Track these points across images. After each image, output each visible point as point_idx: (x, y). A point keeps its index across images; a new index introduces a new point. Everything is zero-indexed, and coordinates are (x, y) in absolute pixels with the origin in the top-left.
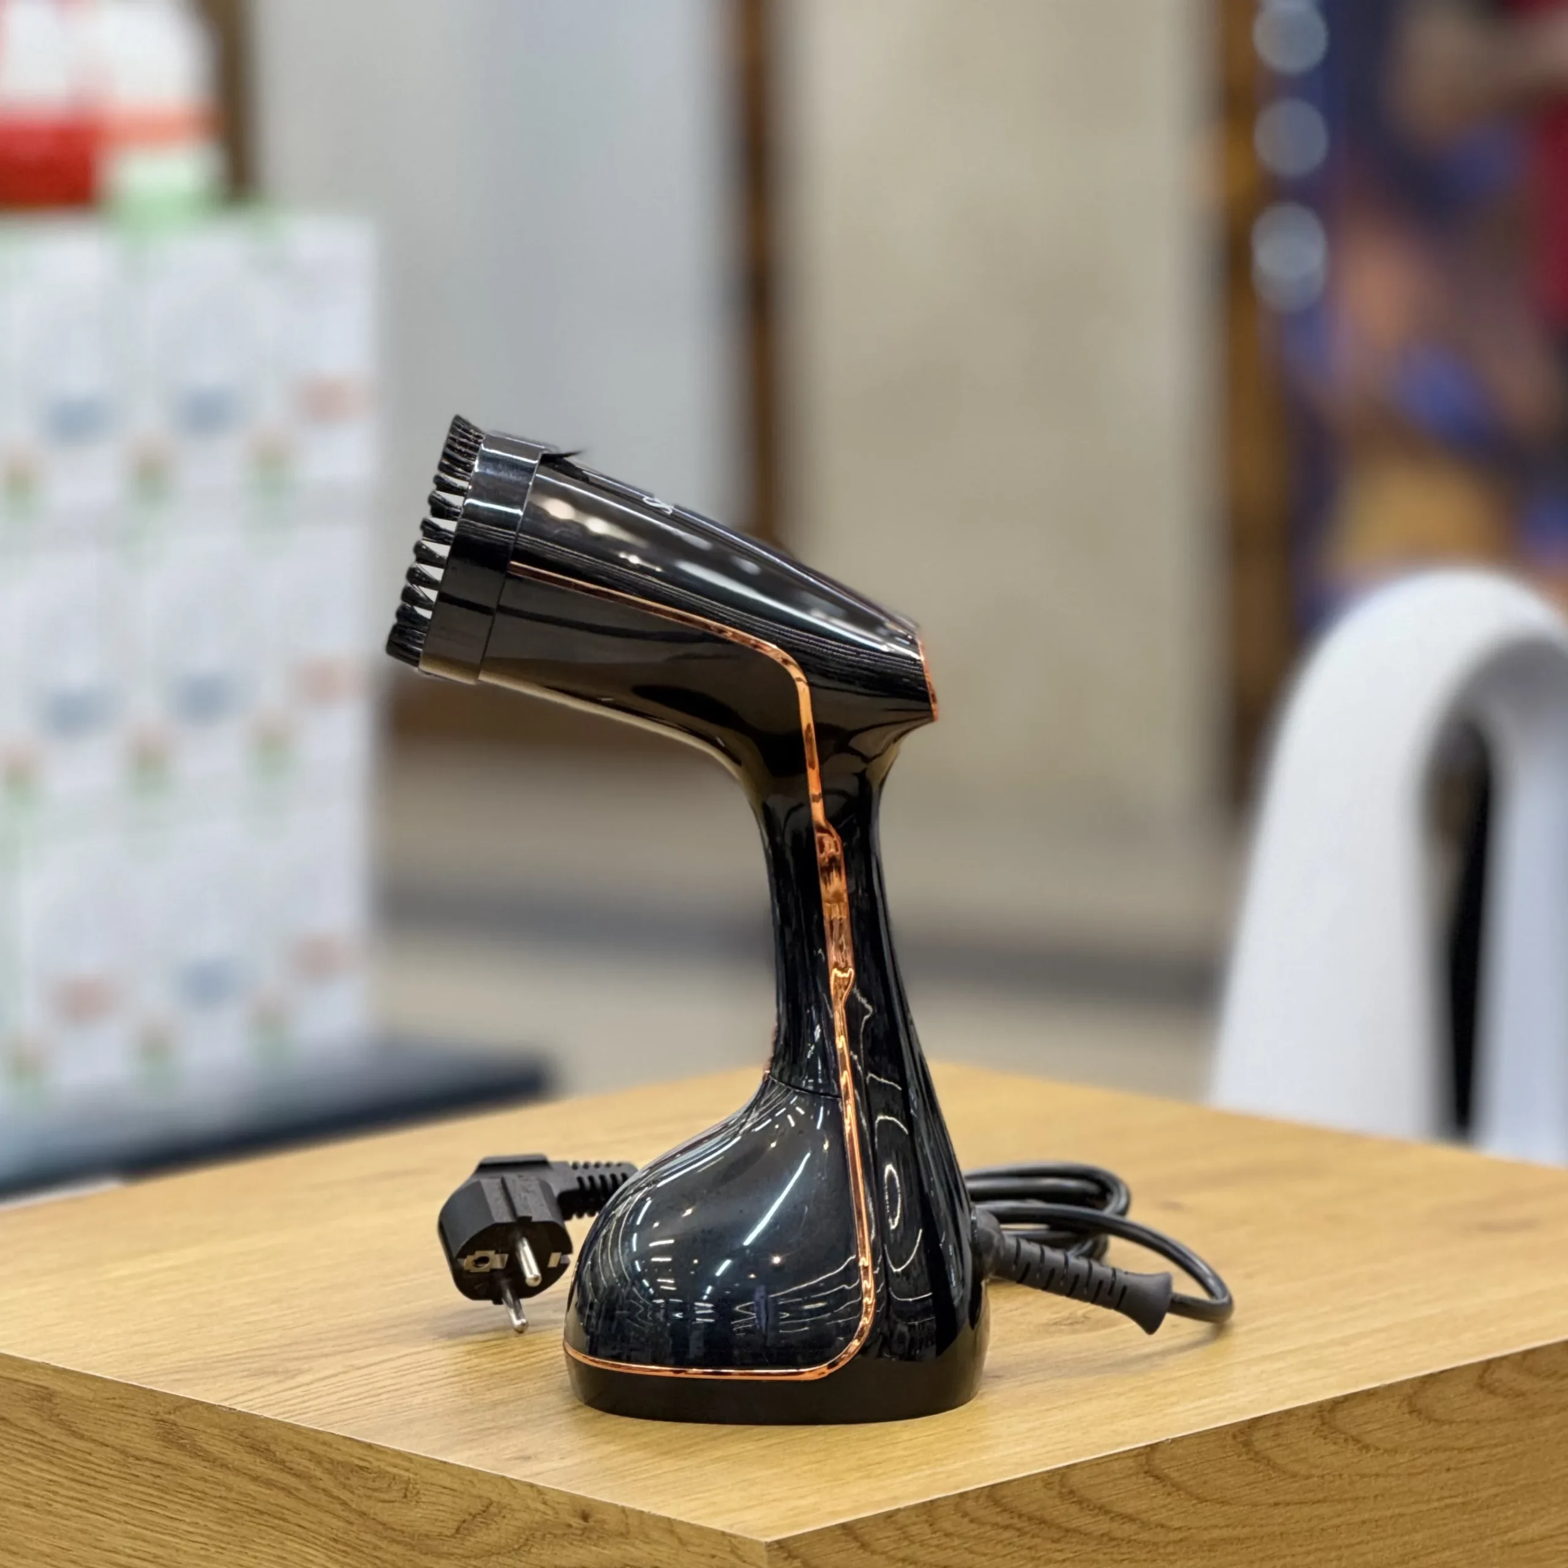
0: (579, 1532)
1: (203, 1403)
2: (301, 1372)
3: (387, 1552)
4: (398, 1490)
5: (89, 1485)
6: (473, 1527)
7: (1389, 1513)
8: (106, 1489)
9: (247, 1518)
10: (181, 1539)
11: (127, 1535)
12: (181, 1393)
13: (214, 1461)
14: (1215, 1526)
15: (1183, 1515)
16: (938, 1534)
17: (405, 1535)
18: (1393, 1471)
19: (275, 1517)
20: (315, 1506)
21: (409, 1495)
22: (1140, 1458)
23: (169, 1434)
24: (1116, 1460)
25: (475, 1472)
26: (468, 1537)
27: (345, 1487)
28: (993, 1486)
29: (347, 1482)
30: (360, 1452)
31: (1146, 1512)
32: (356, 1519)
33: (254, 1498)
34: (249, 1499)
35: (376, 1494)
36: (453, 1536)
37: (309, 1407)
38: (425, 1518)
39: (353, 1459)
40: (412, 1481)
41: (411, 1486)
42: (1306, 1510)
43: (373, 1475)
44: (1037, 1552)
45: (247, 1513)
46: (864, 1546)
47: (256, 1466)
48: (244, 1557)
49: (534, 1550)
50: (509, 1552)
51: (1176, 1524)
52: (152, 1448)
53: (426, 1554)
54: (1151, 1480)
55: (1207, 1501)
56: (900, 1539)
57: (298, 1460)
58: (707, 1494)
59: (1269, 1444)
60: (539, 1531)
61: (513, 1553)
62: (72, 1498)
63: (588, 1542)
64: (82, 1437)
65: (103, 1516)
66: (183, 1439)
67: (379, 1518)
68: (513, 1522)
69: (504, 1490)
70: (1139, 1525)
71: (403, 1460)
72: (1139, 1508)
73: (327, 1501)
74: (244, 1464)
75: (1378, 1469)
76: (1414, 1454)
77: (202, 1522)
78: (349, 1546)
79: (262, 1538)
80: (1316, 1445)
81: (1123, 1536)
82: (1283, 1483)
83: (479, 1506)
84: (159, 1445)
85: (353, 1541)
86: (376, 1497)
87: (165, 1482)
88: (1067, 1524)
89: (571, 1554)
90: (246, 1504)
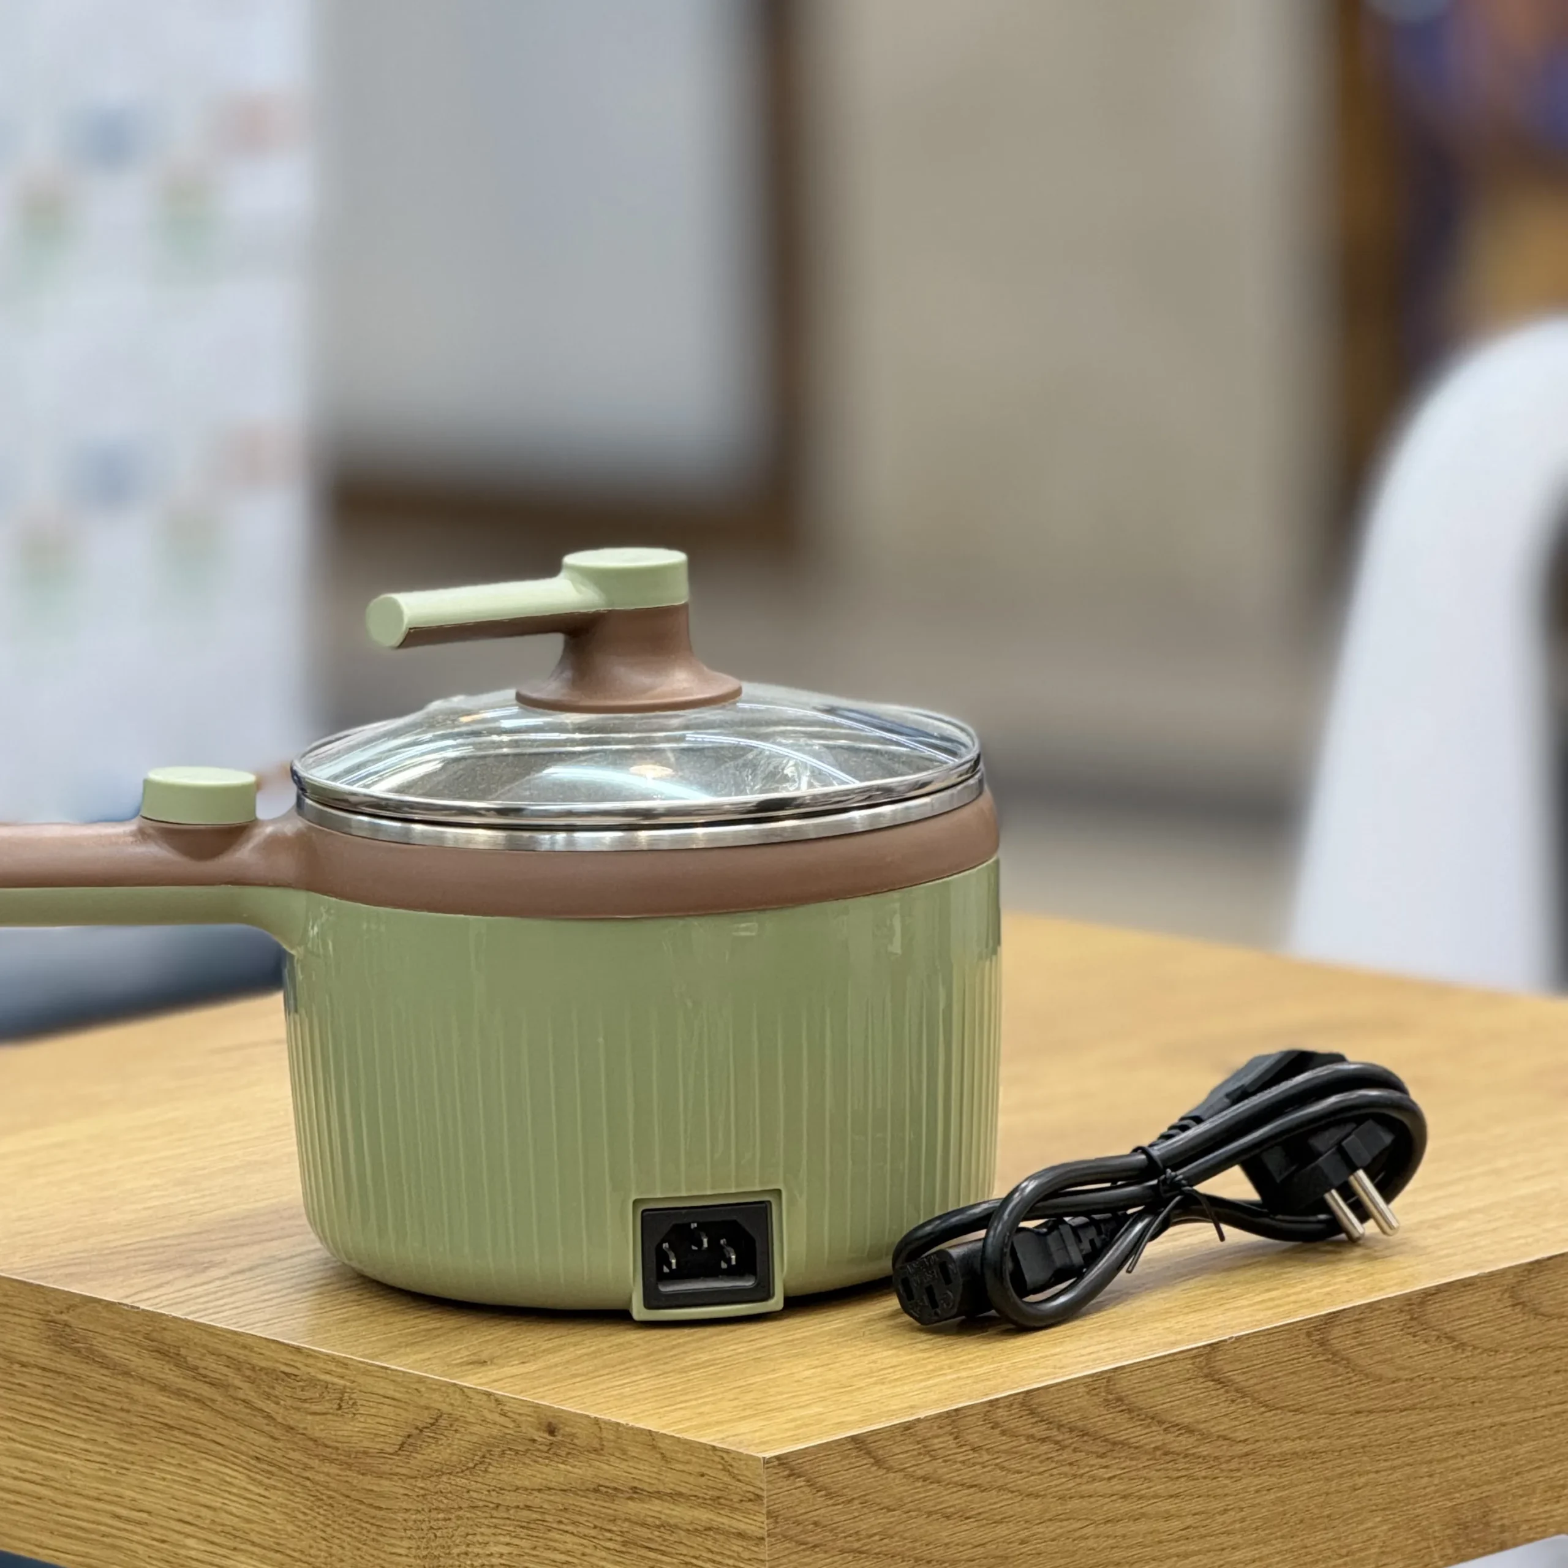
0: (545, 1448)
1: (101, 1300)
2: (212, 1265)
3: (318, 1472)
4: (331, 1400)
6: (419, 1443)
7: (1489, 1422)
9: (154, 1433)
10: (77, 1458)
12: (75, 1289)
13: (116, 1365)
14: (1286, 1439)
15: (1248, 1425)
16: (964, 1449)
17: (339, 1452)
18: (1493, 1373)
19: (187, 1433)
20: (235, 1420)
21: (343, 1404)
22: (1198, 1360)
23: (61, 1336)
24: (1171, 1361)
25: (421, 1380)
26: (414, 1455)
27: (268, 1396)
28: (1028, 1392)
29: (271, 1391)
30: (287, 1356)
31: (1205, 1421)
32: (283, 1435)
33: (162, 1410)
34: (157, 1412)
35: (307, 1405)
36: (396, 1453)
37: (225, 1304)
38: (362, 1432)
39: (278, 1365)
40: (348, 1390)
41: (346, 1396)
42: (1394, 1419)
43: (301, 1384)
44: (1079, 1468)
45: (153, 1428)
46: (878, 1462)
47: (163, 1373)
48: (151, 1480)
49: (491, 1469)
50: (463, 1471)
51: (1240, 1435)
52: (42, 1354)
53: (363, 1474)
54: (1212, 1383)
55: (1277, 1409)
56: (920, 1454)
58: (694, 1403)
59: (1350, 1342)
60: (498, 1447)
61: (467, 1472)
63: (556, 1459)
66: (78, 1342)
67: (309, 1432)
68: (467, 1438)
69: (456, 1399)
70: (1199, 1437)
71: (336, 1366)
72: (1198, 1417)
73: (248, 1414)
74: (148, 1371)
75: (1475, 1372)
76: (1517, 1354)
77: (100, 1439)
78: (274, 1465)
79: (173, 1457)
80: (1404, 1344)
81: (1179, 1449)
82: (1363, 1388)
83: (426, 1418)
84: (49, 1350)
85: (278, 1459)
86: (305, 1408)
87: (56, 1393)
88: (1114, 1436)
89: (534, 1473)
90: (152, 1417)
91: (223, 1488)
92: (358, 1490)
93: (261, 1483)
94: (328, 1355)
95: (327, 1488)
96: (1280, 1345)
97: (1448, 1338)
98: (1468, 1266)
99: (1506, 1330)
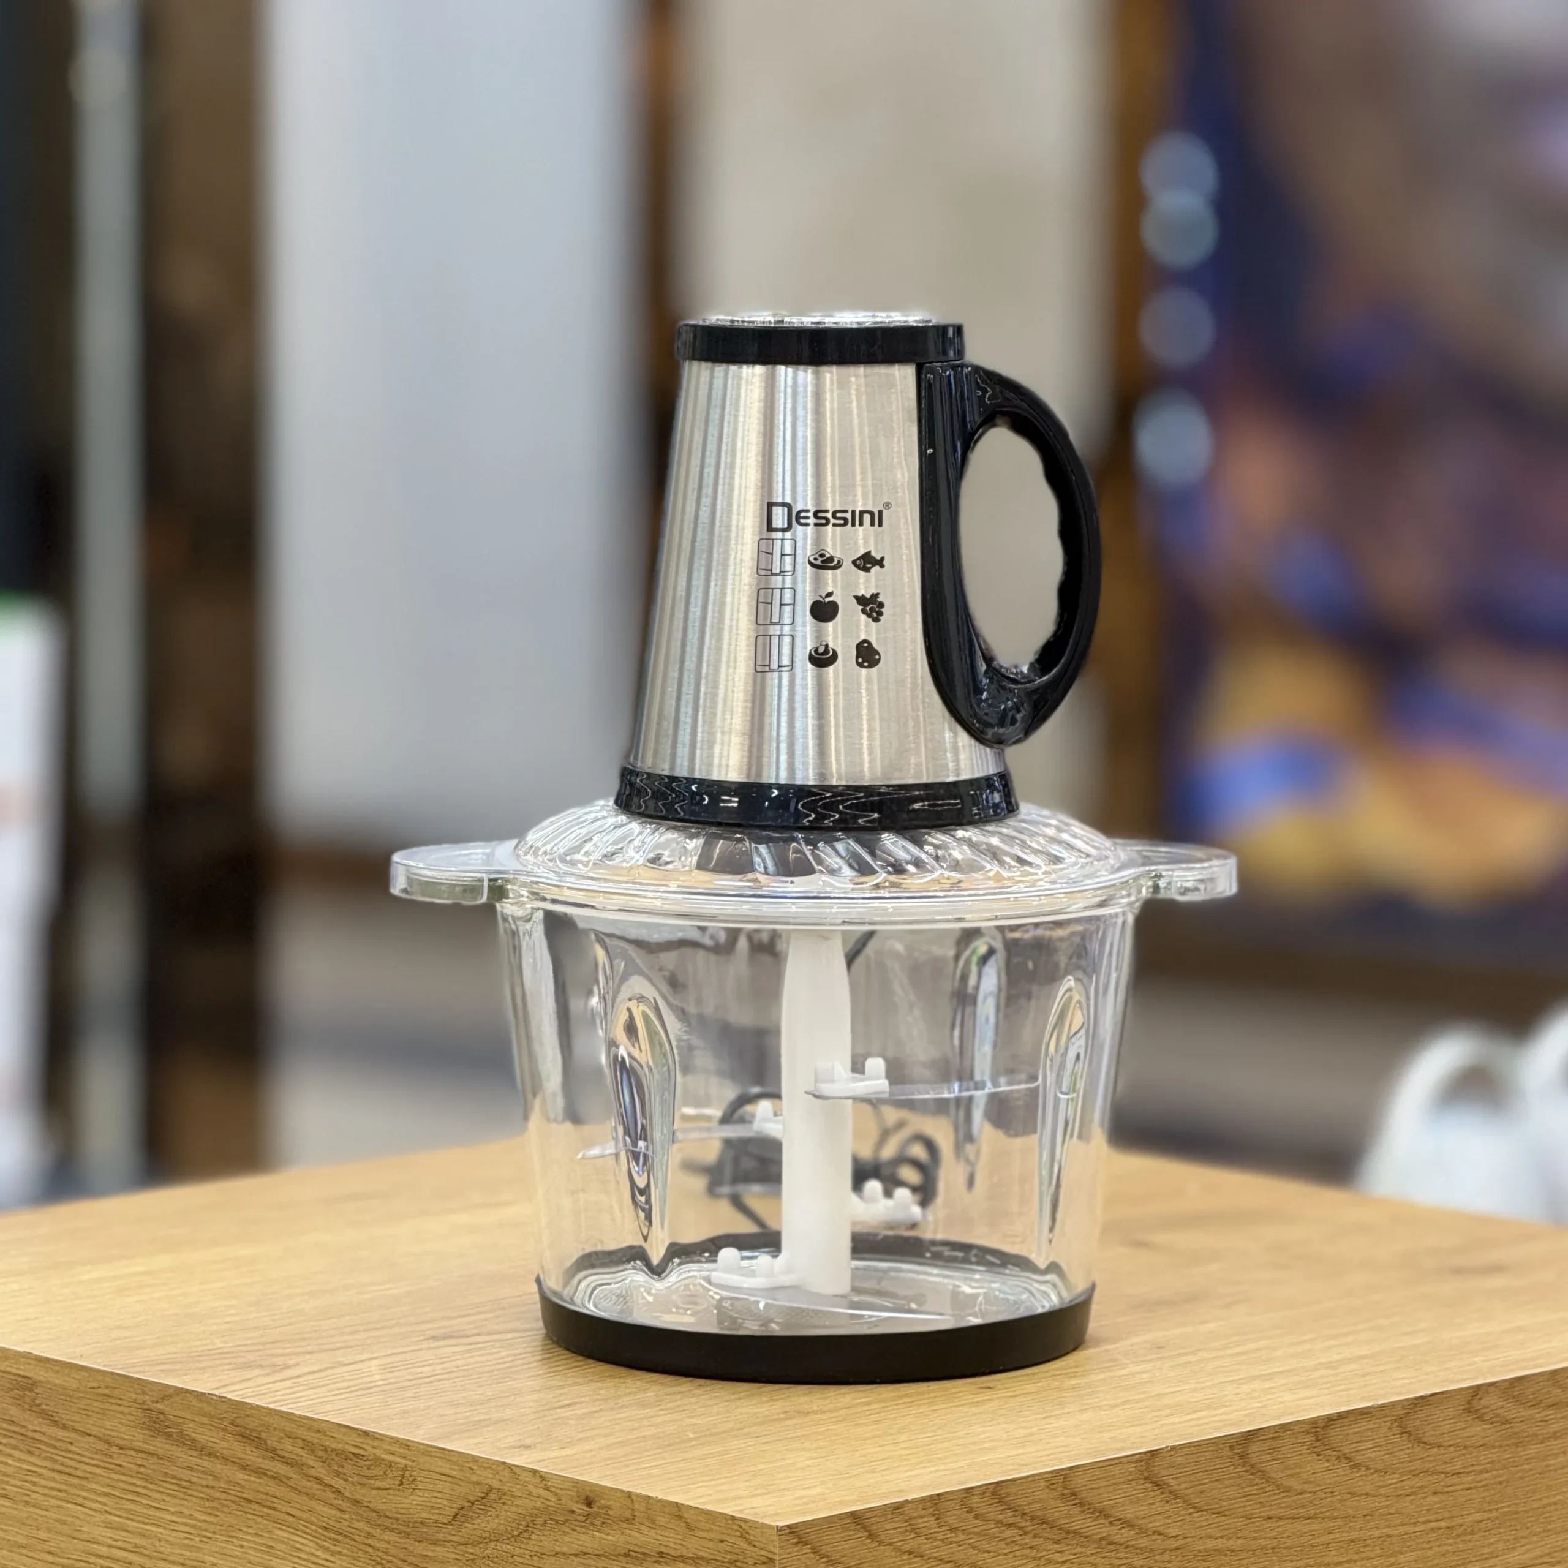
0: (581, 1518)
1: (193, 1391)
3: (380, 1540)
4: (394, 1477)
5: (69, 1474)
6: (471, 1514)
7: (1377, 1533)
8: (87, 1478)
9: (234, 1507)
10: (165, 1529)
11: (109, 1525)
12: (167, 1381)
13: (203, 1448)
14: (1210, 1537)
15: (1179, 1523)
16: (944, 1529)
17: (400, 1522)
18: (1382, 1491)
19: (264, 1506)
20: (307, 1494)
21: (405, 1482)
22: (1140, 1464)
23: (155, 1422)
24: (1117, 1465)
25: (475, 1459)
26: (467, 1525)
27: (338, 1474)
28: (997, 1487)
30: (356, 1439)
31: (1144, 1518)
32: (350, 1507)
33: (243, 1487)
34: (239, 1489)
35: (373, 1482)
36: (449, 1523)
37: (302, 1397)
38: (420, 1505)
39: (347, 1447)
40: (409, 1469)
41: (407, 1473)
42: (1298, 1525)
43: (368, 1463)
44: (1038, 1552)
45: (233, 1502)
46: (872, 1536)
47: (245, 1454)
48: (230, 1547)
49: (534, 1537)
50: (508, 1539)
51: (1172, 1532)
52: (138, 1438)
53: (419, 1542)
54: (1150, 1486)
55: (1202, 1511)
56: (906, 1531)
57: (291, 1448)
59: (1265, 1457)
60: (541, 1517)
61: (512, 1540)
62: (51, 1488)
63: (591, 1528)
64: (65, 1427)
65: (81, 1505)
66: (171, 1428)
67: (370, 1505)
68: (514, 1509)
69: (504, 1476)
70: (1138, 1531)
71: (400, 1447)
72: (1138, 1514)
73: (317, 1489)
74: (232, 1452)
75: (1368, 1489)
76: (1402, 1476)
77: (187, 1512)
78: (341, 1534)
79: (251, 1527)
80: (1309, 1462)
81: (1122, 1541)
82: (1276, 1497)
83: (478, 1492)
84: (144, 1434)
85: (345, 1528)
86: (370, 1484)
87: (150, 1472)
88: (1068, 1525)
89: (572, 1540)
90: (232, 1492)
91: (296, 1554)
92: (414, 1556)
93: (327, 1549)
94: (391, 1438)
95: (386, 1553)
96: (1208, 1455)
97: (1346, 1458)
98: (1363, 1399)
99: (1397, 1454)
